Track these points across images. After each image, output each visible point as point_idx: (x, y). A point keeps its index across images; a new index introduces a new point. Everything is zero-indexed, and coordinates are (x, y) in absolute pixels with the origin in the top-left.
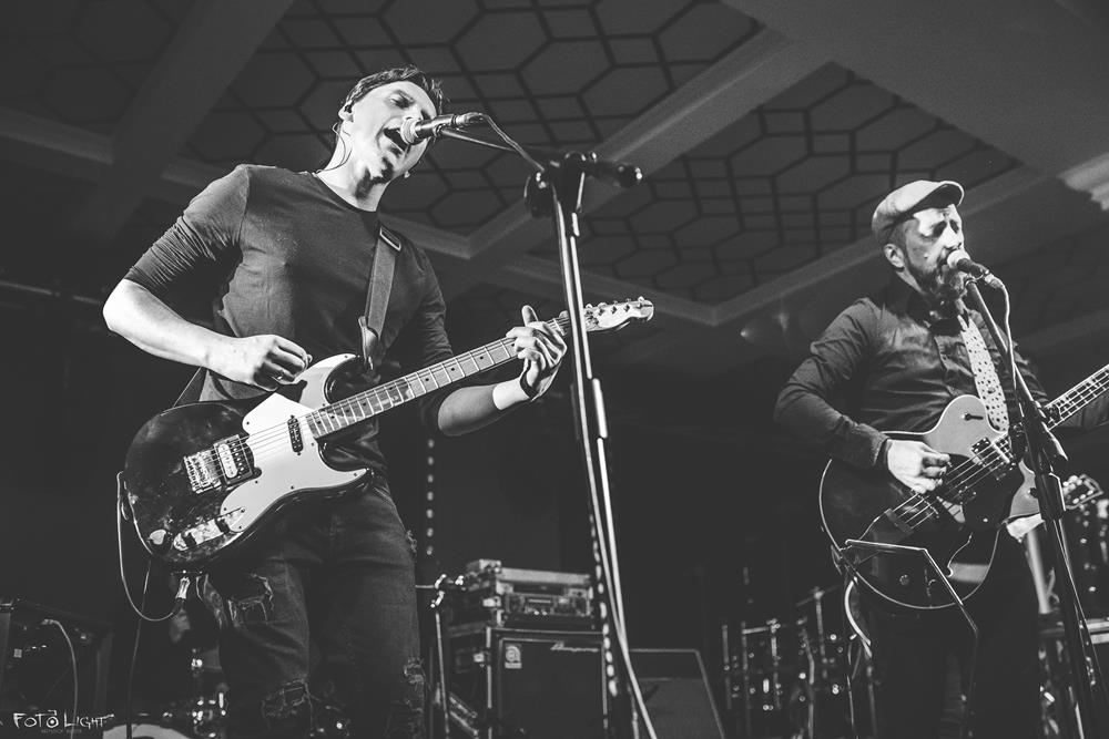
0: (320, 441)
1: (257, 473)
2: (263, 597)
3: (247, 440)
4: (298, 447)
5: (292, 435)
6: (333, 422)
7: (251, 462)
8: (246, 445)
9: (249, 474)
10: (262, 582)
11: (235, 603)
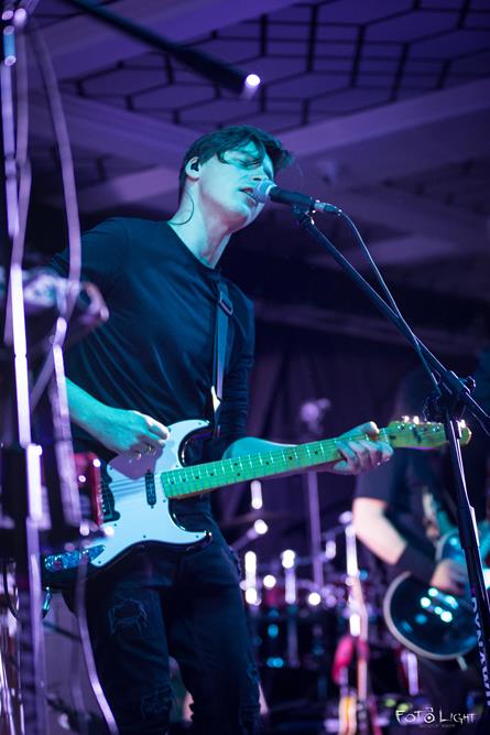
1: (116, 516)
2: (137, 617)
3: (110, 485)
4: (152, 501)
5: (147, 488)
6: (185, 485)
7: (113, 505)
8: (109, 490)
9: (110, 516)
10: (137, 605)
11: (116, 622)
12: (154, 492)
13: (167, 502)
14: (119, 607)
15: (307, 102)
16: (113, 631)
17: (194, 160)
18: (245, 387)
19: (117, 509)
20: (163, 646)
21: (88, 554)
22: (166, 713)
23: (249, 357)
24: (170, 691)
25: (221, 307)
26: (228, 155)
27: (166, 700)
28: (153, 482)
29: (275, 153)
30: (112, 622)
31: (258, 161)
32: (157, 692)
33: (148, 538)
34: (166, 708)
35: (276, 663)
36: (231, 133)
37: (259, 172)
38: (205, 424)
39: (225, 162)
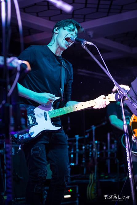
0: (51, 119)
1: (37, 124)
2: (39, 151)
3: (35, 116)
4: (46, 119)
5: (45, 116)
6: (54, 114)
7: (36, 121)
8: (35, 117)
9: (35, 124)
10: (39, 148)
11: (33, 152)
12: (47, 117)
13: (50, 119)
14: (34, 148)
15: (85, 16)
16: (32, 154)
17: (56, 28)
18: (70, 88)
19: (37, 122)
20: (45, 159)
21: (30, 134)
22: (45, 177)
23: (72, 79)
24: (47, 171)
25: (63, 66)
26: (65, 28)
27: (45, 173)
28: (46, 114)
29: (78, 28)
30: (32, 152)
31: (74, 30)
32: (43, 171)
33: (46, 129)
34: (45, 175)
35: (73, 164)
36: (67, 21)
37: (73, 33)
38: (59, 98)
39: (65, 29)
